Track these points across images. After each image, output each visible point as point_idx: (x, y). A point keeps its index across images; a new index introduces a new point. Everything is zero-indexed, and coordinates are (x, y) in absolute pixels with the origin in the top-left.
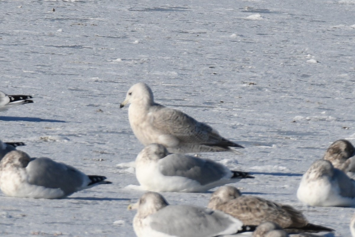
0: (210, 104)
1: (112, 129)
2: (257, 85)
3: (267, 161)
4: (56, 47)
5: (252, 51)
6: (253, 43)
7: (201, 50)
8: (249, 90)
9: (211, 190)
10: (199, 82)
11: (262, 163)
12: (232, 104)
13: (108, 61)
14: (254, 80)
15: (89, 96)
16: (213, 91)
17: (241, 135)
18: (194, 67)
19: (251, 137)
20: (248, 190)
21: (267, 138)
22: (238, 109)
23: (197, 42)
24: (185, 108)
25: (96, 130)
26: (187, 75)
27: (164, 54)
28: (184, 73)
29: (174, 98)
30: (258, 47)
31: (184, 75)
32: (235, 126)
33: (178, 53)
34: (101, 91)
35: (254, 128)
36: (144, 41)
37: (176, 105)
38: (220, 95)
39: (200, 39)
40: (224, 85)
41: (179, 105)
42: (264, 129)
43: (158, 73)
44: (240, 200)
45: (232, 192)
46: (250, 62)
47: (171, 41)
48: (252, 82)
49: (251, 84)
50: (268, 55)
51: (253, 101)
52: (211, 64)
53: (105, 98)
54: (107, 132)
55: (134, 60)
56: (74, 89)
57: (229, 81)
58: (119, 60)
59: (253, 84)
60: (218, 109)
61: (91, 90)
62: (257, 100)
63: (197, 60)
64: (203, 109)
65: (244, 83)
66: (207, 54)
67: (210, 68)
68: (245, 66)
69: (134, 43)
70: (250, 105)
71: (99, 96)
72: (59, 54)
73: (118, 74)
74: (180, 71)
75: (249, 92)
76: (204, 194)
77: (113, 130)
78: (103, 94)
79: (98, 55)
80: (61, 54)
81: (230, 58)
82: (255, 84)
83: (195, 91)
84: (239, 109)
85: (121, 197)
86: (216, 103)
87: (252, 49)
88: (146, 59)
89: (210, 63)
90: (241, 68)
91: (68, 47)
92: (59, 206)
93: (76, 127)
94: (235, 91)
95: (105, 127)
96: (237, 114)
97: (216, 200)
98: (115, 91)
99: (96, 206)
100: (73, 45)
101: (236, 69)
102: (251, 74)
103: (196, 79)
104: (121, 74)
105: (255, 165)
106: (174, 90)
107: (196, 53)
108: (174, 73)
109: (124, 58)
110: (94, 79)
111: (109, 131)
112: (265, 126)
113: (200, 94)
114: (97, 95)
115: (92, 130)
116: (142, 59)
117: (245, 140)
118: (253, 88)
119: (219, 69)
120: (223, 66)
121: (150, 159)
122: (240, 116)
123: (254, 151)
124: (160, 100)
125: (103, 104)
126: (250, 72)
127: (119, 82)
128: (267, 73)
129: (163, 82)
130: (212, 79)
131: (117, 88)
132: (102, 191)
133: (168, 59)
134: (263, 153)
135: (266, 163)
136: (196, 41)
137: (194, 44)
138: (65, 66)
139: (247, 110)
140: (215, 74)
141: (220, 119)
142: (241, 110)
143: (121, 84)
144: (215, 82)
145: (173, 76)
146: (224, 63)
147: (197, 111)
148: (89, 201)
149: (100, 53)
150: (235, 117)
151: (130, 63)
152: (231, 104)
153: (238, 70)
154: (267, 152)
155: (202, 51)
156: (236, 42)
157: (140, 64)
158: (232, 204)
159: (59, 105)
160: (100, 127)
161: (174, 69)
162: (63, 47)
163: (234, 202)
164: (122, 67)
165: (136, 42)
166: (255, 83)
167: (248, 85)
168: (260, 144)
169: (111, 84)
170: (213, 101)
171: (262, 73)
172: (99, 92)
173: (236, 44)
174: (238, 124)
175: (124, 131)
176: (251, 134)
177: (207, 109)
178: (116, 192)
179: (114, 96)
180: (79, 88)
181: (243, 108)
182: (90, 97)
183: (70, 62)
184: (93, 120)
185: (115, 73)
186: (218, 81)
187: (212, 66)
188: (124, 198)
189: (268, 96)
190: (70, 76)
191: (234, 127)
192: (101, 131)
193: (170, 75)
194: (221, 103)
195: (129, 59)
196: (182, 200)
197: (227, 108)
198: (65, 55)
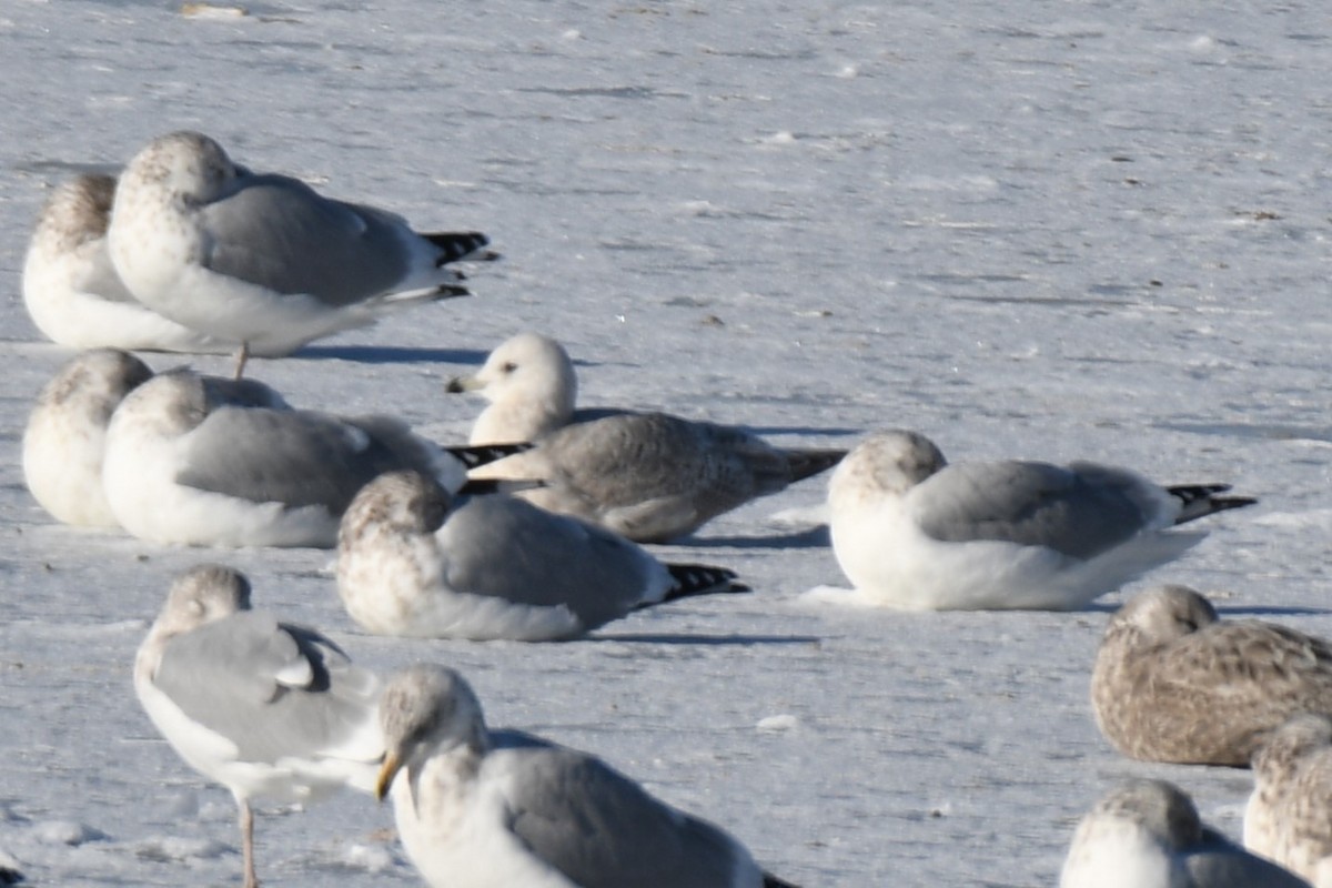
0: (1113, 293)
1: (755, 387)
2: (1284, 221)
3: (1317, 493)
4: (560, 92)
5: (1267, 97)
6: (1273, 68)
7: (1085, 98)
8: (1254, 240)
9: (1110, 598)
10: (1074, 212)
11: (1301, 501)
12: (1194, 290)
13: (745, 140)
14: (1276, 203)
15: (675, 267)
16: (1126, 244)
17: (1222, 401)
18: (1057, 158)
19: (1261, 407)
21: (1318, 411)
22: (1213, 310)
23: (1070, 69)
24: (1021, 307)
25: (698, 392)
26: (1031, 188)
27: (950, 113)
28: (1021, 180)
29: (981, 273)
30: (1292, 82)
31: (1021, 188)
32: (1203, 372)
33: (1001, 111)
34: (719, 251)
35: (1271, 375)
36: (877, 67)
37: (991, 296)
38: (1152, 260)
39: (1079, 57)
40: (1167, 223)
41: (999, 295)
42: (1306, 379)
43: (925, 182)
45: (1182, 604)
46: (1260, 139)
47: (977, 65)
48: (1267, 210)
49: (1262, 216)
50: (1326, 110)
51: (1269, 280)
52: (1121, 148)
53: (734, 277)
54: (740, 397)
55: (841, 136)
56: (618, 243)
57: (1183, 209)
58: (784, 137)
59: (1271, 217)
60: (1142, 311)
61: (685, 247)
62: (1284, 275)
63: (1069, 133)
64: (1088, 309)
65: (1238, 214)
66: (1106, 109)
67: (1115, 163)
68: (1243, 153)
69: (839, 74)
70: (1259, 293)
71: (712, 267)
72: (568, 117)
73: (782, 189)
74: (1008, 173)
75: (1256, 247)
76: (1084, 617)
77: (759, 389)
78: (726, 259)
79: (711, 122)
80: (574, 118)
81: (1187, 125)
82: (1279, 218)
83: (1059, 246)
84: (1221, 310)
85: (788, 632)
86: (1135, 288)
87: (1270, 92)
88: (885, 133)
89: (1116, 145)
90: (1229, 159)
91: (602, 92)
92: (561, 668)
93: (626, 380)
94: (1203, 242)
95: (732, 378)
96: (1212, 327)
97: (1124, 639)
98: (769, 248)
99: (696, 663)
100: (618, 86)
101: (1211, 164)
102: (1262, 181)
103: (1065, 202)
104: (790, 188)
105: (1275, 509)
106: (984, 242)
107: (1067, 110)
108: (984, 183)
109: (802, 131)
110: (693, 205)
111: (745, 395)
112: (1312, 367)
113: (1076, 256)
114: (705, 266)
115: (685, 392)
116: (870, 135)
117: (1240, 421)
118: (1268, 231)
119: (1146, 165)
120: (1162, 153)
122: (1220, 334)
123: (1268, 460)
124: (933, 278)
125: (723, 298)
126: (1261, 175)
127: (783, 216)
128: (1324, 177)
129: (943, 216)
130: (1123, 203)
131: (777, 241)
132: (717, 611)
133: (965, 133)
134: (1301, 467)
135: (1312, 501)
136: (1067, 65)
137: (1058, 76)
138: (587, 161)
139: (1248, 313)
140: (1133, 182)
141: (1149, 345)
142: (1228, 310)
143: (790, 225)
144: (1131, 213)
145: (980, 193)
146: (1168, 145)
147: (1065, 318)
148: (668, 648)
149: (714, 113)
150: (1201, 338)
151: (825, 147)
152: (1189, 289)
153: (1217, 169)
154: (1318, 463)
155: (1089, 102)
156: (1210, 68)
157: (858, 152)
158: (1186, 650)
159: (565, 302)
160: (714, 380)
161: (987, 166)
162: (582, 92)
163: (1192, 643)
164: (798, 164)
165: (848, 70)
166: (1278, 213)
167: (1254, 222)
168: (1293, 434)
169: (757, 223)
170: (1124, 280)
171: (1304, 176)
172: (710, 254)
173: (1210, 72)
174: (1214, 362)
175: (800, 392)
176: (1262, 397)
177: (1102, 309)
178: (768, 612)
179: (767, 267)
180: (639, 240)
181: (1234, 303)
182: (677, 272)
183: (609, 148)
184: (689, 356)
185: (767, 186)
186: (1144, 210)
187: (1122, 153)
188: (797, 633)
189: (1323, 259)
190: (610, 197)
191: (1197, 375)
192: (716, 396)
193: (969, 188)
194: (1154, 287)
195: (822, 132)
196: (1005, 638)
197: (1174, 306)
198: (591, 123)
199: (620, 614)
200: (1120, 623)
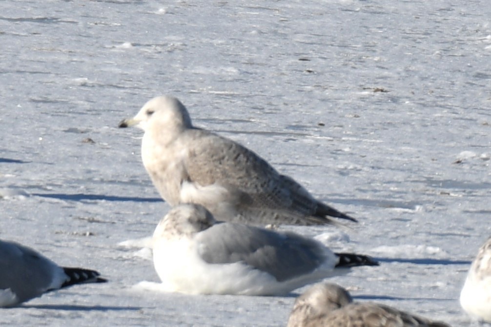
0: (299, 129)
1: (111, 176)
2: (389, 93)
3: (404, 236)
4: (10, 20)
5: (380, 28)
6: (383, 13)
7: (285, 27)
8: (373, 103)
9: (296, 291)
10: (278, 87)
11: (396, 240)
12: (341, 128)
13: (107, 46)
14: (385, 83)
15: (69, 112)
16: (305, 104)
17: (356, 187)
18: (270, 58)
19: (376, 191)
20: (368, 292)
21: (406, 193)
22: (351, 139)
23: (277, 12)
24: (251, 136)
25: (81, 178)
26: (256, 73)
27: (214, 33)
28: (251, 69)
29: (230, 118)
30: (393, 20)
31: (251, 74)
32: (345, 171)
33: (241, 33)
34: (92, 104)
35: (381, 174)
36: (176, 9)
37: (235, 130)
38: (319, 112)
39: (282, 5)
40: (327, 93)
41: (239, 130)
42: (400, 176)
43: (201, 70)
44: (349, 310)
45: (334, 295)
46: (377, 50)
47: (229, 9)
48: (380, 87)
49: (377, 90)
50: (411, 36)
51: (380, 123)
52: (303, 54)
53: (100, 118)
54: (102, 181)
55: (157, 45)
56: (40, 99)
57: (336, 86)
58: (127, 45)
59: (382, 91)
60: (313, 139)
61: (74, 102)
62: (389, 121)
63: (276, 45)
64: (286, 137)
65: (364, 89)
66: (295, 33)
67: (301, 61)
68: (368, 57)
69: (156, 13)
70: (375, 130)
71: (89, 112)
72: (14, 33)
73: (126, 72)
74: (244, 66)
75: (374, 106)
76: (282, 299)
77: (113, 176)
78: (96, 109)
79: (88, 36)
80: (17, 33)
81: (338, 42)
82: (386, 91)
83: (270, 104)
84: (355, 139)
85: (126, 305)
86: (310, 127)
87: (381, 25)
88: (179, 43)
89: (301, 52)
90: (360, 60)
91: (31, 20)
92: (7, 321)
93: (42, 171)
94: (346, 104)
95: (98, 171)
96: (350, 148)
97: (303, 311)
98: (119, 103)
99: (77, 320)
100: (40, 17)
101: (350, 63)
102: (377, 72)
103: (274, 81)
104: (130, 72)
105: (382, 244)
106: (231, 102)
107: (275, 33)
108: (232, 71)
109: (137, 42)
110: (79, 80)
111: (105, 180)
112: (402, 170)
113: (280, 110)
114: (85, 112)
115: (74, 177)
116: (172, 44)
117: (364, 198)
118: (380, 98)
119: (316, 63)
120: (325, 57)
121: (180, 232)
122: (354, 152)
123: (380, 219)
124: (204, 120)
125: (94, 129)
126: (377, 68)
127: (126, 86)
128: (409, 70)
129: (210, 87)
130: (304, 82)
131: (122, 99)
132: (90, 293)
133: (222, 44)
134: (396, 222)
135: (402, 240)
136: (276, 10)
137: (271, 15)
138: (24, 56)
139: (369, 141)
140: (310, 71)
141: (317, 157)
142: (358, 139)
143: (129, 91)
144: (309, 88)
145: (230, 76)
146: (328, 52)
147: (273, 142)
148: (63, 312)
149: (92, 32)
150: (345, 154)
151: (149, 51)
152: (339, 128)
153: (353, 65)
154: (406, 220)
155: (287, 29)
156: (351, 13)
157: (166, 53)
158: (335, 318)
159: (11, 130)
160: (89, 172)
161: (233, 62)
162: (21, 20)
163: (338, 314)
164: (134, 59)
165: (161, 10)
166: (386, 89)
167: (373, 93)
168: (392, 205)
169: (112, 90)
170: (305, 122)
171: (399, 69)
172: (87, 106)
173: (350, 15)
174: (351, 167)
175: (134, 179)
176: (376, 185)
177: (292, 137)
178: (116, 294)
179: (117, 113)
180: (50, 98)
181: (362, 135)
182: (70, 115)
183: (35, 49)
184: (76, 159)
185: (118, 71)
186: (315, 86)
187: (304, 56)
188: (131, 305)
189: (408, 113)
190: (34, 75)
191: (342, 173)
192: (90, 180)
193: (223, 73)
194: (320, 126)
195: (147, 43)
196: (240, 310)
197: (330, 137)
198: (25, 36)
199: (38, 295)
200: (301, 303)
